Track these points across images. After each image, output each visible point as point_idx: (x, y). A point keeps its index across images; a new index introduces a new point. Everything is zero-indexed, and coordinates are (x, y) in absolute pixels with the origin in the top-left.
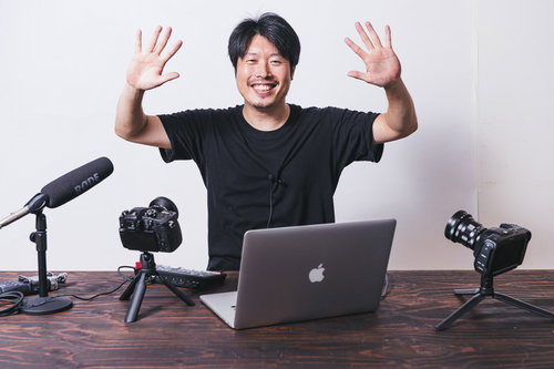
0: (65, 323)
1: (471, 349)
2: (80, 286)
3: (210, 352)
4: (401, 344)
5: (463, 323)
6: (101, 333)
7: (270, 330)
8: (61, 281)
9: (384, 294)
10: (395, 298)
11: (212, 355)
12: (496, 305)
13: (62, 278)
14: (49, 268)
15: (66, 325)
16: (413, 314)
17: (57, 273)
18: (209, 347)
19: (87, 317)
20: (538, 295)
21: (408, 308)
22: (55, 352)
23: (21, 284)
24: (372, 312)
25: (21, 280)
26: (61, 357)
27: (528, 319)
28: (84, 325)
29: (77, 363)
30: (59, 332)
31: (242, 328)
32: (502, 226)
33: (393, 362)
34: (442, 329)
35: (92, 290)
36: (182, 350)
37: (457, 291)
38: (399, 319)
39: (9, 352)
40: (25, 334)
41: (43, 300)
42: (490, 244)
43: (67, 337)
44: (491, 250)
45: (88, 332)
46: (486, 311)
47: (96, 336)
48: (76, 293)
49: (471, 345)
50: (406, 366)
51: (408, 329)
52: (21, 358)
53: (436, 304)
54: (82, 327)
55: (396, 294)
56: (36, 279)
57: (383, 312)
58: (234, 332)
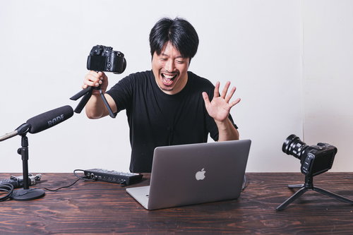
0: (40, 206)
1: (299, 223)
2: (50, 183)
3: (133, 225)
4: (254, 219)
5: (294, 206)
6: (63, 212)
7: (171, 210)
8: (37, 179)
9: (243, 187)
10: (250, 190)
11: (134, 227)
12: (315, 194)
13: (38, 177)
14: (30, 171)
15: (41, 207)
16: (262, 200)
17: (35, 174)
18: (131, 221)
19: (54, 202)
20: (341, 188)
21: (258, 196)
22: (33, 224)
23: (12, 181)
24: (236, 199)
25: (12, 179)
26: (37, 227)
27: (335, 203)
28: (52, 208)
29: (48, 232)
30: (36, 212)
31: (153, 209)
32: (318, 144)
33: (249, 231)
34: (280, 210)
35: (57, 185)
36: (114, 223)
37: (290, 186)
38: (253, 203)
39: (4, 225)
40: (14, 213)
41: (26, 191)
42: (311, 156)
43: (41, 215)
44: (312, 160)
45: (55, 211)
46: (308, 198)
47: (60, 215)
48: (47, 187)
49: (299, 220)
50: (257, 233)
51: (258, 210)
52: (11, 228)
53: (276, 194)
54: (50, 208)
55: (251, 187)
56: (21, 178)
57: (243, 199)
58: (147, 212)
